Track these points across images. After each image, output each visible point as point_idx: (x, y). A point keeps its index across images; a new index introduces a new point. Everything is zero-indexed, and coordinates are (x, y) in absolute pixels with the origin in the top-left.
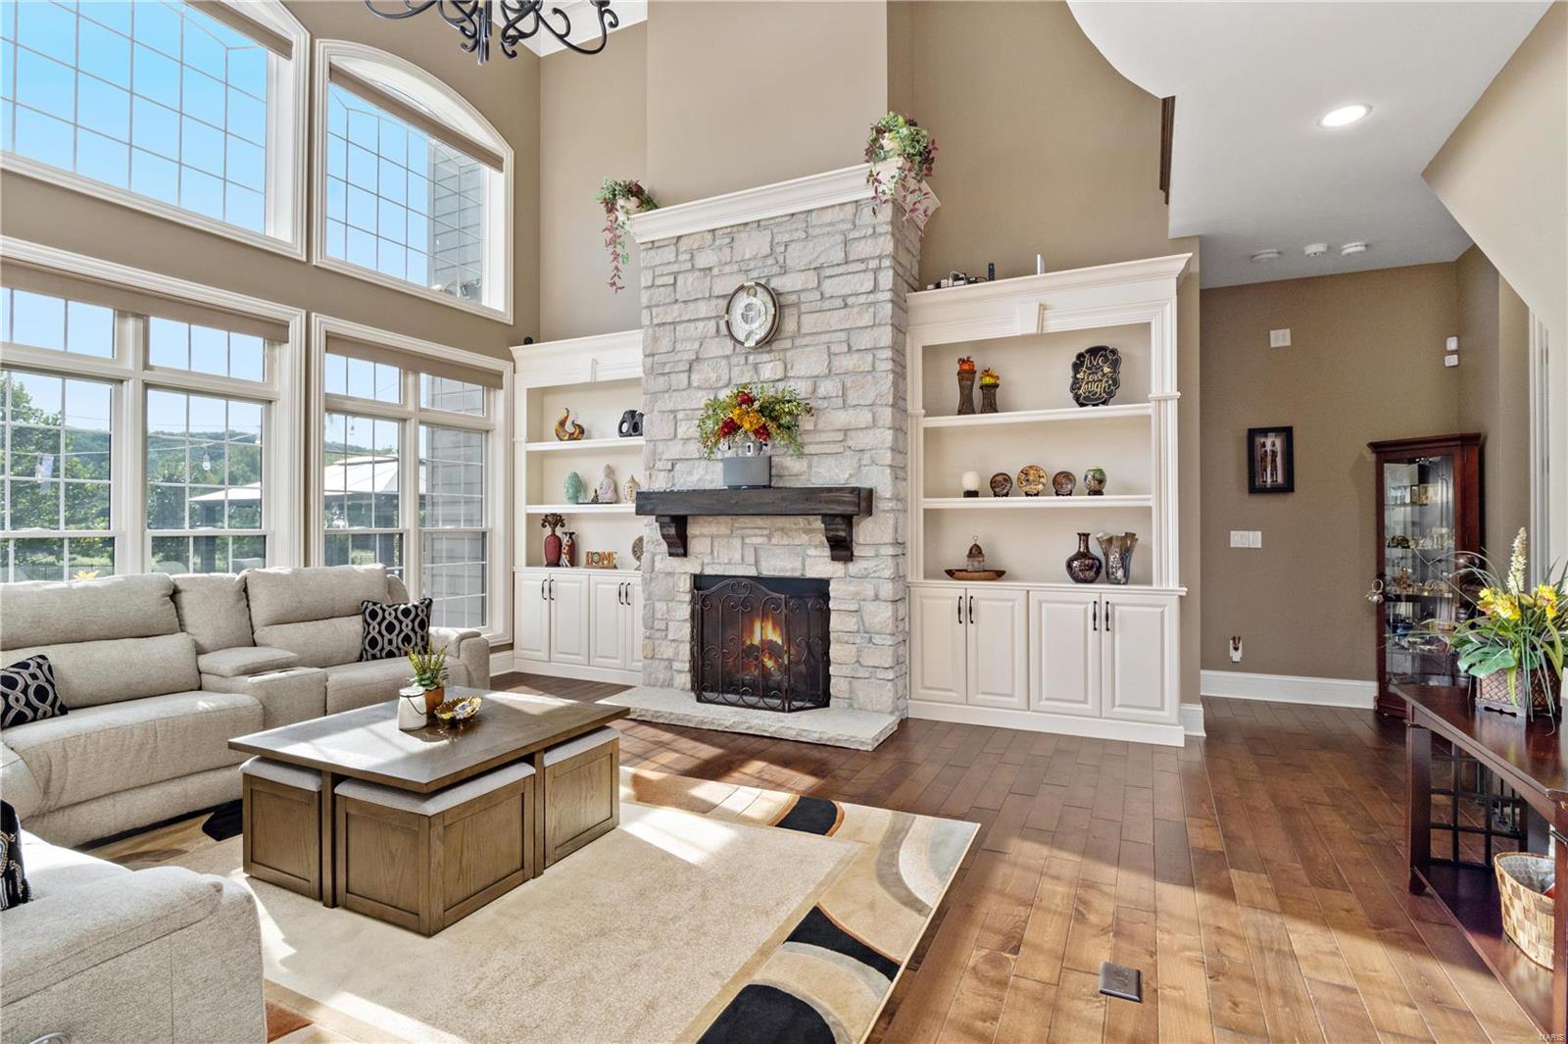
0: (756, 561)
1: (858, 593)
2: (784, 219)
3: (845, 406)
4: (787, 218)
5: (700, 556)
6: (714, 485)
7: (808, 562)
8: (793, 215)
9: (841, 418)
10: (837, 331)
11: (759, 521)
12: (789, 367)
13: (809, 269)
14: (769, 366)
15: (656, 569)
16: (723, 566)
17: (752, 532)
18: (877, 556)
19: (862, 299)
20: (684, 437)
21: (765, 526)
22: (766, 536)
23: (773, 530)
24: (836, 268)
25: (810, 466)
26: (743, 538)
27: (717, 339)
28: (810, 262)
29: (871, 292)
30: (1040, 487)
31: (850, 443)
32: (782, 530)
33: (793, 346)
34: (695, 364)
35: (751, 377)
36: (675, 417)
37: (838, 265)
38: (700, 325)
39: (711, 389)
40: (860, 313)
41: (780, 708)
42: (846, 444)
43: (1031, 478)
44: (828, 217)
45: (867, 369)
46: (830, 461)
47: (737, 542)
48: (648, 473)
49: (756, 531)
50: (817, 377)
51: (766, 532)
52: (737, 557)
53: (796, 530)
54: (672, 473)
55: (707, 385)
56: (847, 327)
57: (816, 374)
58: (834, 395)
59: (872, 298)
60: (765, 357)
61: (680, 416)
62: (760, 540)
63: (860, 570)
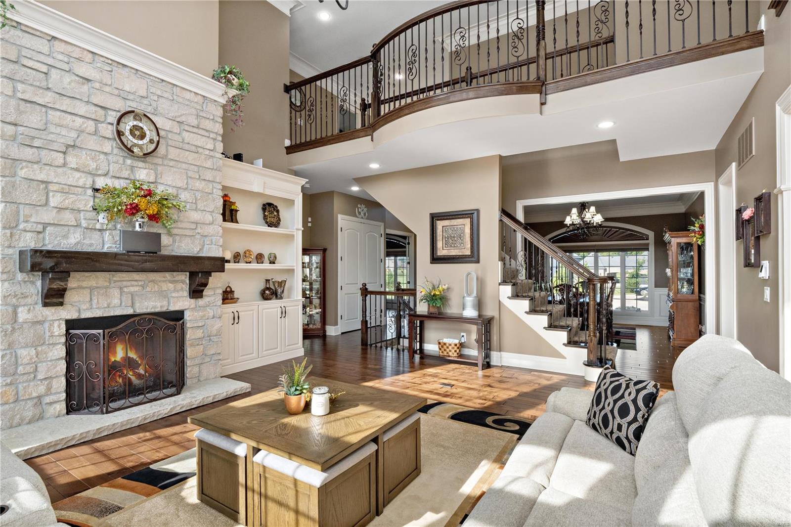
0: (133, 303)
1: (204, 316)
2: (156, 80)
3: (196, 210)
4: (159, 81)
5: (76, 304)
6: (92, 248)
7: (172, 301)
8: (163, 80)
9: (195, 216)
10: (192, 164)
11: (135, 276)
12: (159, 176)
13: (174, 120)
14: (145, 171)
15: (20, 320)
16: (102, 310)
17: (129, 283)
18: (214, 294)
19: (207, 152)
20: (60, 206)
21: (141, 279)
22: (141, 286)
23: (147, 282)
24: (192, 128)
25: (174, 241)
26: (121, 288)
27: (95, 137)
28: (176, 117)
29: (212, 150)
30: (251, 260)
31: (199, 230)
32: (153, 281)
33: (163, 165)
34: (70, 149)
35: (129, 174)
36: (46, 187)
37: (193, 126)
38: (78, 119)
39: (90, 173)
40: (205, 159)
41: (176, 393)
42: (197, 231)
43: (247, 255)
44: (188, 95)
45: (209, 192)
46: (188, 240)
47: (116, 293)
48: (8, 232)
49: (133, 283)
50: (180, 188)
51: (140, 283)
52: (116, 301)
53: (164, 281)
54: (41, 236)
55: (86, 170)
56: (198, 164)
57: (179, 186)
58: (191, 201)
59: (212, 153)
60: (141, 164)
61: (51, 187)
62: (136, 289)
63: (206, 303)
